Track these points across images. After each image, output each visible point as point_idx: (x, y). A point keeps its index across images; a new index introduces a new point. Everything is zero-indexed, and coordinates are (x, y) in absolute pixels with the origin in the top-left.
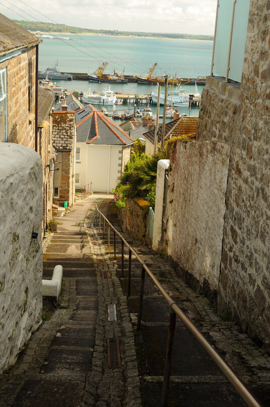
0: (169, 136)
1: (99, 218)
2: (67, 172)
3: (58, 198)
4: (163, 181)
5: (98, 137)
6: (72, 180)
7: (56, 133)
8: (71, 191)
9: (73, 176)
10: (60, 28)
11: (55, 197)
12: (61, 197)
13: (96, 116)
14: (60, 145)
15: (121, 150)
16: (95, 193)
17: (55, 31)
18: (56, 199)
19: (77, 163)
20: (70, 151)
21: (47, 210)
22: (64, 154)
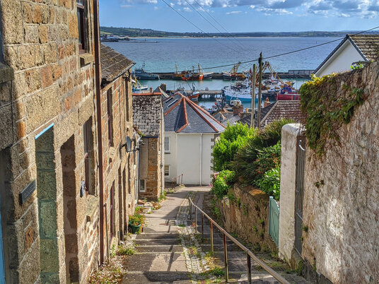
0: (264, 122)
1: (194, 213)
2: (155, 161)
3: (144, 191)
4: (295, 154)
5: (188, 124)
6: (160, 171)
7: (141, 117)
8: (159, 183)
9: (161, 166)
10: (147, 32)
11: (141, 191)
12: (148, 189)
13: (185, 103)
14: (146, 130)
15: (213, 138)
16: (187, 186)
17: (143, 36)
18: (142, 193)
19: (166, 153)
20: (156, 137)
21: (127, 206)
22: (150, 140)
